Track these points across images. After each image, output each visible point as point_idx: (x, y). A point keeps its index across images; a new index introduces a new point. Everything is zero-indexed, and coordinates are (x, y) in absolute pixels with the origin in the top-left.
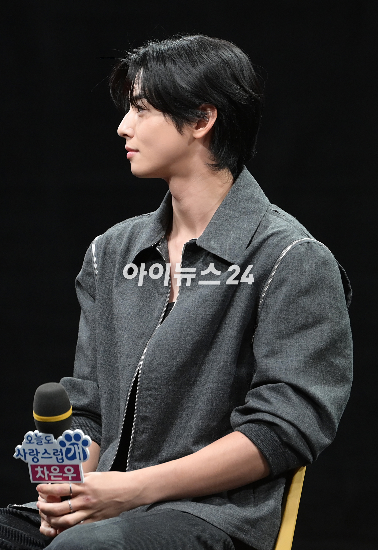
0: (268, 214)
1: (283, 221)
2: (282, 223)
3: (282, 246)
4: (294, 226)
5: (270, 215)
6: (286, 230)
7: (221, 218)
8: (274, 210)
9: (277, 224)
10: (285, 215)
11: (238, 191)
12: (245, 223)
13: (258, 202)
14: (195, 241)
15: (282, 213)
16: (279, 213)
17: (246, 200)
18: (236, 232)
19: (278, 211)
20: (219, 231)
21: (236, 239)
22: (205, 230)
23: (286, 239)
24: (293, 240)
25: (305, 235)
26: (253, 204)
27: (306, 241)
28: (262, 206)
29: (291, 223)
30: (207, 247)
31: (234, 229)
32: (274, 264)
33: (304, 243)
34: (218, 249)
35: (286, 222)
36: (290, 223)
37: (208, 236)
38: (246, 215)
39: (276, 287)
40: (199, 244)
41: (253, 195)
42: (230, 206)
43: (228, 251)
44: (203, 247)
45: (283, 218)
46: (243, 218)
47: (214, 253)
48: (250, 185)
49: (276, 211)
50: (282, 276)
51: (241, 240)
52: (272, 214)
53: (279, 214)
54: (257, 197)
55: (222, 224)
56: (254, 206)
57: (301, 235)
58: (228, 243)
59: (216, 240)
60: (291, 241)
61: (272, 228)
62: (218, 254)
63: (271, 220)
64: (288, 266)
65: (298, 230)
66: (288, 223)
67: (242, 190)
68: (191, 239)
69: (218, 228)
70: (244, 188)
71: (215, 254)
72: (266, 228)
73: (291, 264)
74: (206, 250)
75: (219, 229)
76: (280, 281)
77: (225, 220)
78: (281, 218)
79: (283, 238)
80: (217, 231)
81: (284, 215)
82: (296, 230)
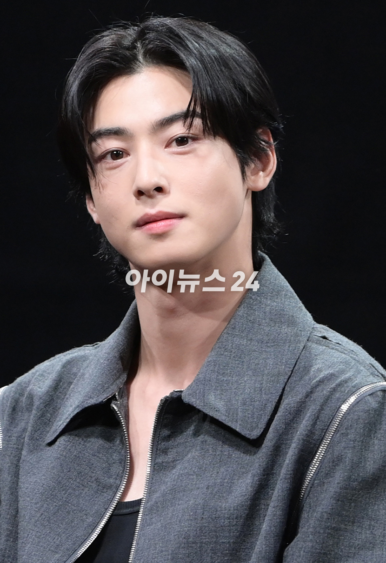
0: (309, 344)
1: (337, 354)
2: (335, 357)
3: (338, 399)
4: (358, 361)
5: (314, 346)
6: (343, 372)
7: (226, 353)
8: (320, 335)
9: (327, 361)
10: (340, 343)
11: (256, 305)
12: (270, 362)
13: (292, 322)
14: (179, 394)
15: (336, 340)
16: (330, 339)
17: (271, 320)
18: (254, 378)
19: (327, 336)
20: (224, 377)
21: (255, 391)
22: (198, 375)
23: (345, 385)
24: (357, 388)
25: (378, 376)
26: (284, 327)
27: (379, 388)
28: (300, 330)
29: (352, 355)
30: (202, 404)
31: (250, 373)
32: (325, 432)
33: (377, 391)
34: (223, 409)
35: (344, 355)
36: (351, 357)
37: (204, 384)
38: (272, 346)
39: (327, 474)
40: (186, 399)
41: (284, 310)
42: (242, 332)
43: (240, 414)
44: (195, 406)
45: (336, 349)
46: (266, 351)
47: (215, 416)
48: (279, 292)
49: (324, 338)
50: (336, 453)
51: (265, 394)
52: (316, 343)
53: (331, 342)
54: (291, 314)
55: (228, 364)
56: (285, 329)
57: (371, 376)
58: (240, 398)
59: (218, 392)
60: (354, 389)
61: (320, 370)
62: (222, 418)
63: (315, 355)
64: (347, 435)
65: (364, 367)
66: (347, 357)
67: (262, 302)
68: (172, 391)
69: (221, 372)
70: (267, 298)
71: (217, 418)
72: (307, 369)
73: (353, 431)
74: (199, 411)
75: (224, 373)
76: (333, 462)
77: (234, 357)
78: (333, 349)
79: (339, 385)
80: (220, 377)
81: (338, 343)
82: (362, 368)
